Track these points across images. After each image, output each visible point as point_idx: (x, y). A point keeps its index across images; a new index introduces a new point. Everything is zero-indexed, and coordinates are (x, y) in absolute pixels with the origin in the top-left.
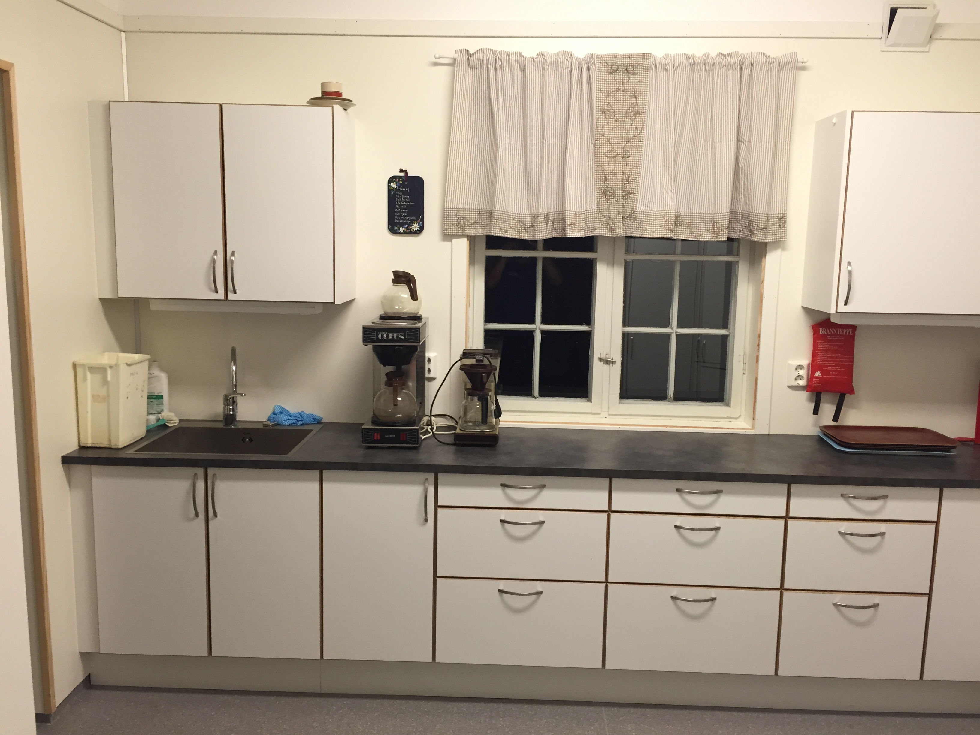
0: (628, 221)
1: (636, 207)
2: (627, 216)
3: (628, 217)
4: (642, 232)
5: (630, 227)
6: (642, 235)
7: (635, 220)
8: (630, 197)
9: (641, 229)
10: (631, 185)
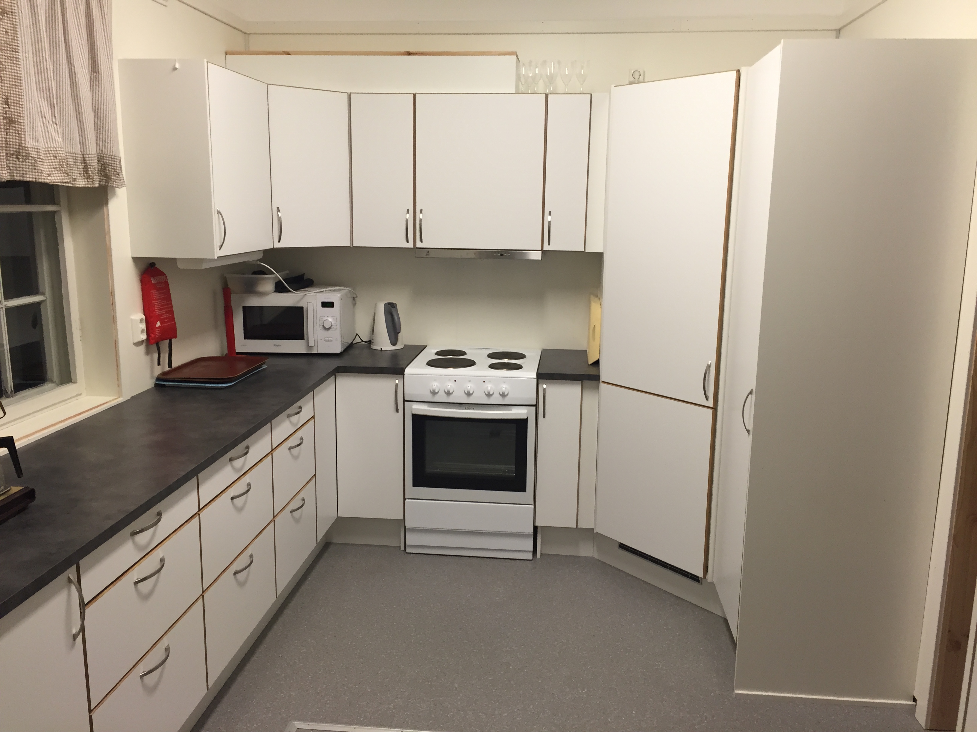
0: (15, 159)
1: (25, 140)
2: (12, 152)
3: (13, 154)
4: (38, 175)
5: (18, 169)
6: (39, 179)
7: (26, 159)
8: (13, 127)
9: (36, 171)
10: (13, 110)
